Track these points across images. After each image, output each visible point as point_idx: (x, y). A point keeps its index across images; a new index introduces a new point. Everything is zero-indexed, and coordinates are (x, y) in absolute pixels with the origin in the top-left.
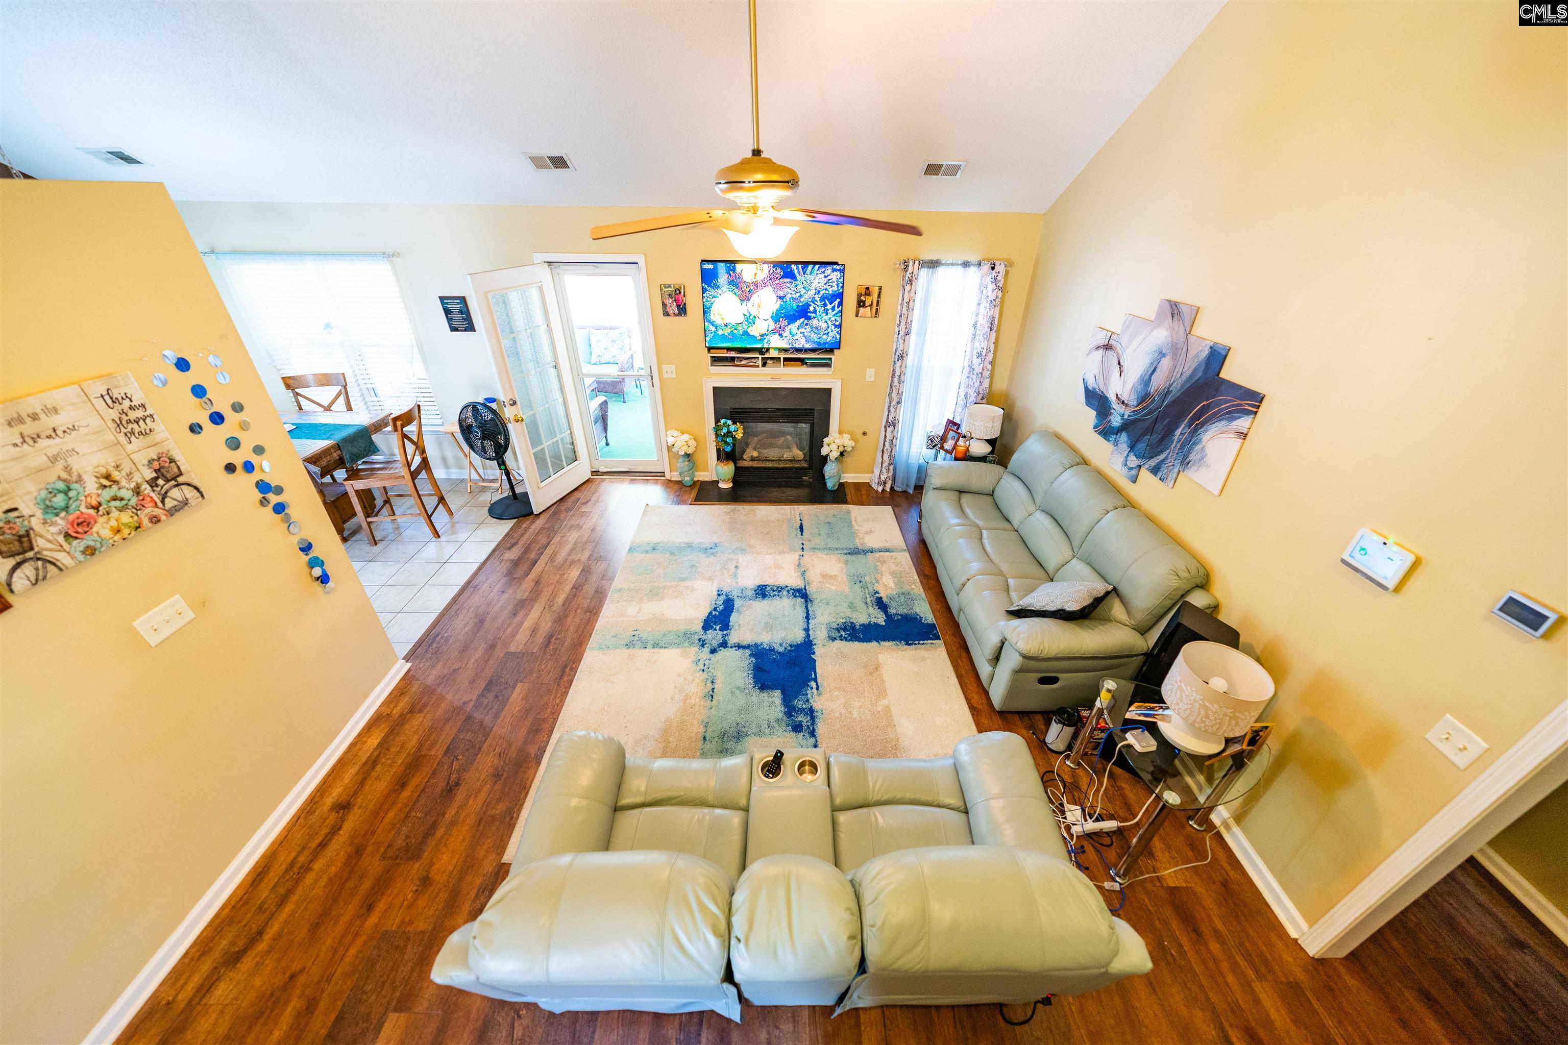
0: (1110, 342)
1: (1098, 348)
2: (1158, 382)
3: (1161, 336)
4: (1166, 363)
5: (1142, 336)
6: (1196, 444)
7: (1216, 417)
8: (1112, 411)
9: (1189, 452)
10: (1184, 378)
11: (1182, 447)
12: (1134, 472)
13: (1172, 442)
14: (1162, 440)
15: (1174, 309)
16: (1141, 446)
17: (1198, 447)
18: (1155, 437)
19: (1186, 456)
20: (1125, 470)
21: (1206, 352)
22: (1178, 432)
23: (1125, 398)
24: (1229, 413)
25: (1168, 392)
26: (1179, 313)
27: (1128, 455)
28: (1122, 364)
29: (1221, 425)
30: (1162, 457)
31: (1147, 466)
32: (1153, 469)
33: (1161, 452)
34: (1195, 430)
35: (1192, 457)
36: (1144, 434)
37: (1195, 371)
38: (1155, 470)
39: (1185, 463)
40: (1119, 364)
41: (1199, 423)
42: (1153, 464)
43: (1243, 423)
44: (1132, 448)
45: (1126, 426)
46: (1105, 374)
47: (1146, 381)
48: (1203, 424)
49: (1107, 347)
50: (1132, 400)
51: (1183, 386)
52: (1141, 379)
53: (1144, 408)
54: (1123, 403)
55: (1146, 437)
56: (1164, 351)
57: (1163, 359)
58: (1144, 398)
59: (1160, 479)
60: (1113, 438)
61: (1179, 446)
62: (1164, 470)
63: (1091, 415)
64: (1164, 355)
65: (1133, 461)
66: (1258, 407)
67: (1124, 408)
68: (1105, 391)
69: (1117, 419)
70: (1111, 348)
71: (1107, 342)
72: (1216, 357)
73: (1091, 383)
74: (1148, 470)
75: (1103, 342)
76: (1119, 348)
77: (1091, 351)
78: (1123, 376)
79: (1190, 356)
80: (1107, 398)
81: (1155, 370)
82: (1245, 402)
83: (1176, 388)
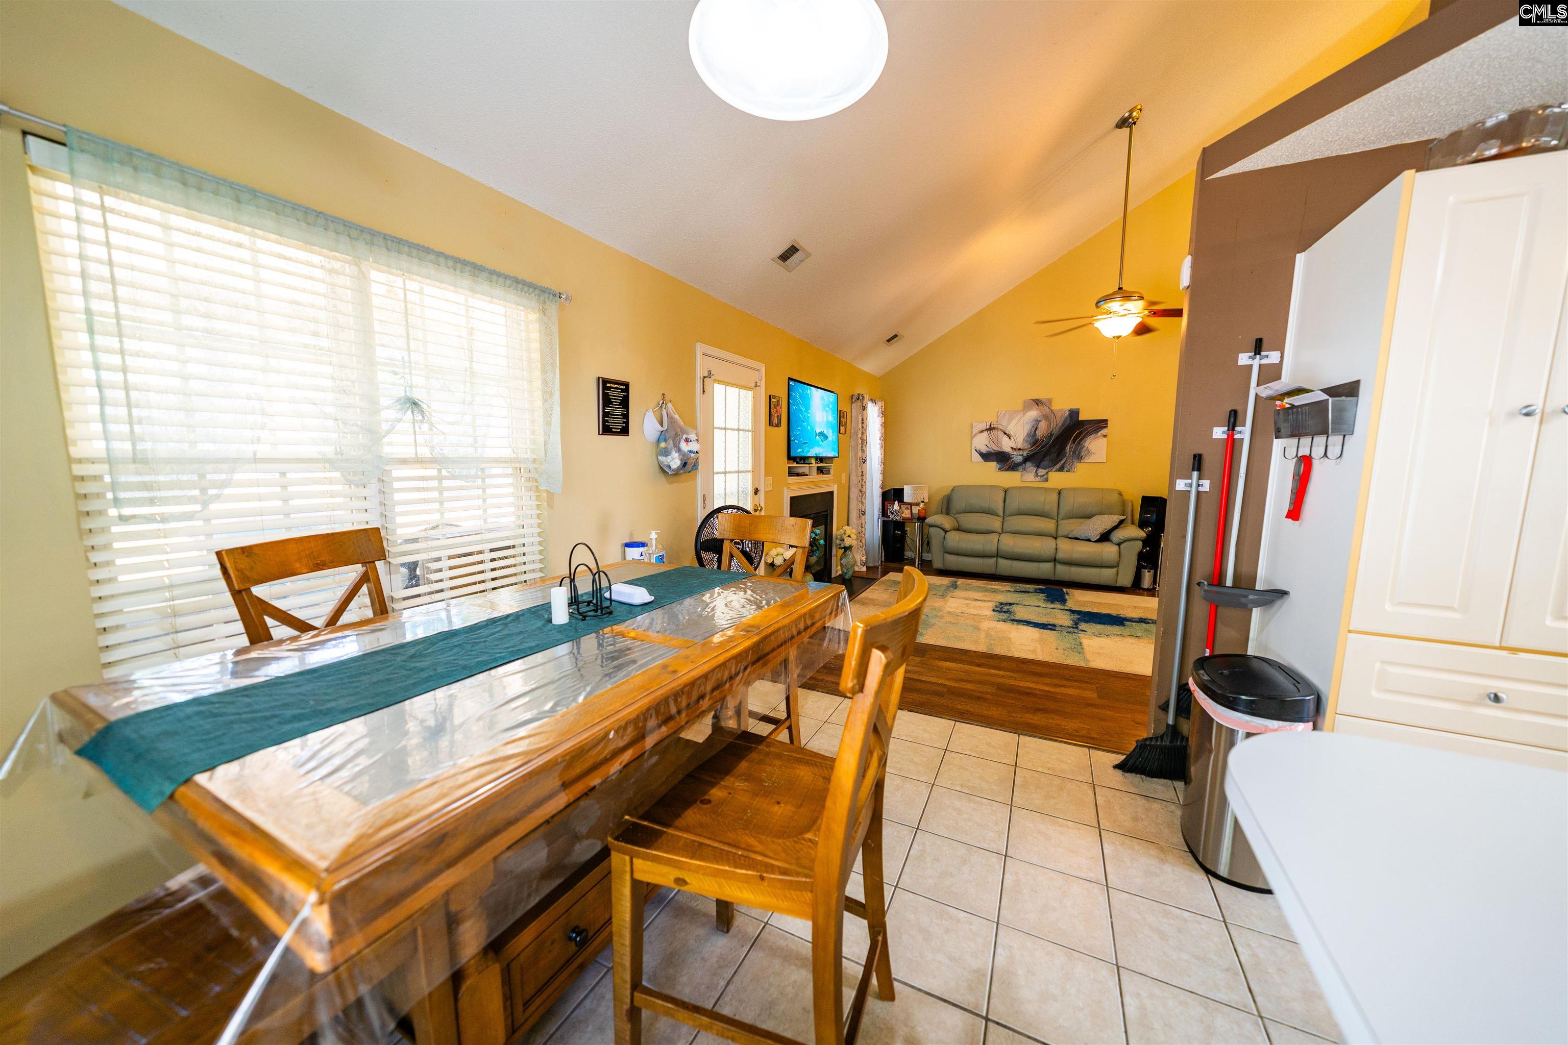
0: (992, 426)
1: (982, 431)
2: (1039, 433)
3: (1033, 414)
4: (1042, 424)
5: (1019, 417)
6: (1082, 449)
7: (1089, 434)
8: (1013, 456)
9: (1080, 453)
10: (1058, 426)
11: (1074, 452)
12: (1045, 477)
13: (1067, 453)
14: (1058, 456)
15: (1037, 402)
16: (1045, 463)
17: (1084, 449)
18: (1054, 456)
19: (1079, 455)
20: (1038, 479)
21: (1068, 413)
22: (1068, 448)
23: (1020, 446)
24: (1095, 430)
25: (1051, 435)
26: (1042, 403)
27: (1036, 471)
28: (1007, 433)
29: (1093, 436)
30: (1062, 462)
31: (1053, 470)
32: (1058, 470)
33: (1062, 460)
34: (1079, 442)
35: (1083, 454)
36: (1044, 456)
37: (1064, 422)
38: (1061, 469)
39: (1080, 458)
40: (1005, 433)
41: (1079, 440)
42: (1059, 467)
43: (1104, 432)
44: (1038, 467)
45: (1026, 460)
46: (997, 442)
47: (1033, 434)
48: (1082, 439)
49: (990, 429)
50: (1027, 446)
51: (1060, 429)
52: (1028, 435)
53: (1038, 446)
54: (1020, 449)
55: (1047, 459)
56: (1039, 419)
57: (1040, 423)
58: (1035, 442)
59: (1066, 472)
60: (1020, 468)
61: (1072, 453)
62: (1067, 466)
63: (993, 465)
64: (1040, 421)
65: (1042, 472)
66: (1107, 424)
67: (1021, 452)
68: (999, 450)
69: (1018, 459)
70: (994, 429)
71: (988, 427)
72: (1074, 413)
73: (984, 450)
74: (1056, 471)
75: (985, 428)
76: (1000, 427)
77: (976, 435)
78: (1012, 438)
79: (1057, 417)
80: (1003, 452)
81: (1036, 428)
82: (1100, 425)
83: (1056, 432)
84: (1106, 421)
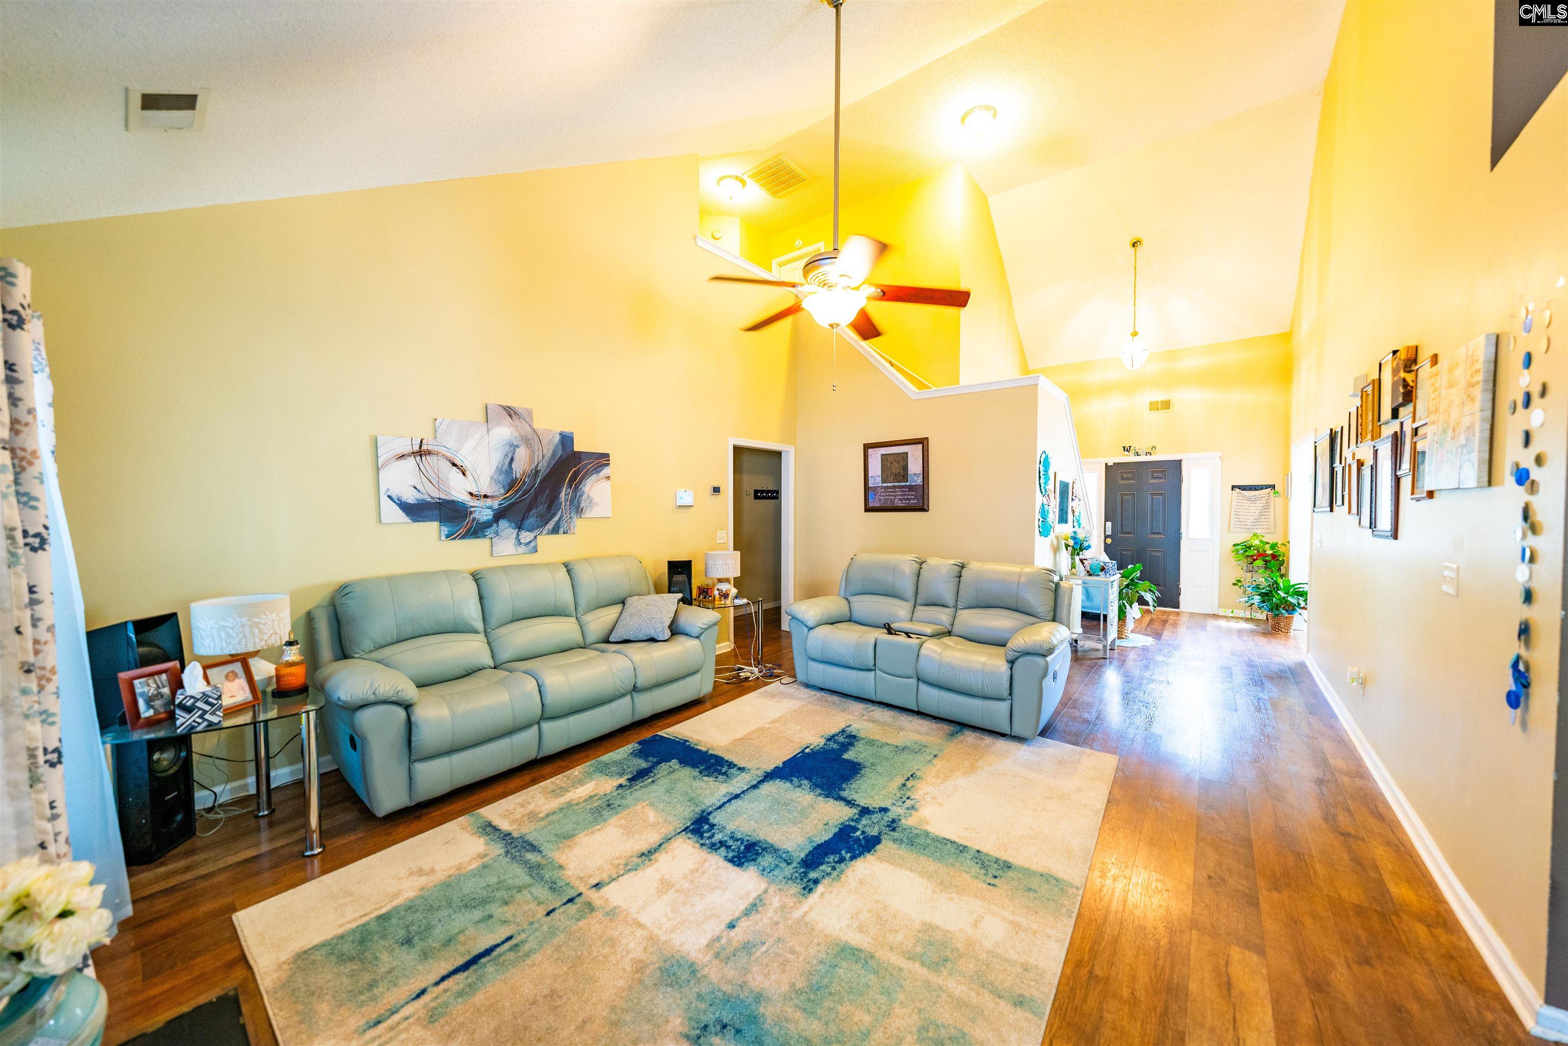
0: (424, 447)
1: (402, 457)
2: (521, 466)
3: (504, 432)
4: (522, 454)
5: (476, 436)
6: (581, 496)
7: (588, 474)
8: (472, 509)
9: (579, 503)
10: (547, 458)
11: (572, 502)
12: (533, 544)
13: (561, 503)
14: (549, 507)
15: (510, 412)
16: (531, 520)
17: (584, 497)
18: (542, 508)
19: (578, 507)
20: (522, 549)
21: (558, 438)
22: (562, 495)
23: (484, 489)
24: (595, 469)
25: (537, 472)
26: (516, 413)
27: (518, 535)
28: (459, 463)
29: (594, 477)
30: (557, 518)
31: (545, 532)
32: (552, 530)
33: (555, 514)
34: (577, 488)
35: (583, 505)
36: (529, 510)
37: (554, 452)
38: (555, 530)
39: (579, 511)
40: (454, 465)
41: (576, 482)
42: (551, 527)
43: (606, 471)
44: (520, 528)
45: (499, 515)
46: (439, 480)
47: (506, 470)
48: (580, 482)
49: (421, 453)
50: (497, 490)
51: (549, 464)
52: (499, 470)
53: (517, 491)
54: (485, 496)
55: (532, 512)
56: (515, 443)
57: (518, 450)
58: (512, 484)
59: (564, 533)
60: (489, 532)
61: (568, 503)
62: (564, 526)
63: (431, 528)
64: (517, 446)
65: (526, 536)
66: (609, 460)
67: (489, 502)
68: (443, 497)
69: (485, 515)
70: (429, 453)
71: (416, 448)
72: (566, 440)
73: (411, 497)
74: (548, 534)
75: (408, 450)
76: (443, 451)
77: (387, 463)
78: (468, 473)
79: (544, 442)
80: (453, 503)
81: (512, 459)
82: (601, 460)
83: (544, 467)
84: (606, 456)
